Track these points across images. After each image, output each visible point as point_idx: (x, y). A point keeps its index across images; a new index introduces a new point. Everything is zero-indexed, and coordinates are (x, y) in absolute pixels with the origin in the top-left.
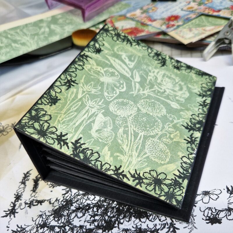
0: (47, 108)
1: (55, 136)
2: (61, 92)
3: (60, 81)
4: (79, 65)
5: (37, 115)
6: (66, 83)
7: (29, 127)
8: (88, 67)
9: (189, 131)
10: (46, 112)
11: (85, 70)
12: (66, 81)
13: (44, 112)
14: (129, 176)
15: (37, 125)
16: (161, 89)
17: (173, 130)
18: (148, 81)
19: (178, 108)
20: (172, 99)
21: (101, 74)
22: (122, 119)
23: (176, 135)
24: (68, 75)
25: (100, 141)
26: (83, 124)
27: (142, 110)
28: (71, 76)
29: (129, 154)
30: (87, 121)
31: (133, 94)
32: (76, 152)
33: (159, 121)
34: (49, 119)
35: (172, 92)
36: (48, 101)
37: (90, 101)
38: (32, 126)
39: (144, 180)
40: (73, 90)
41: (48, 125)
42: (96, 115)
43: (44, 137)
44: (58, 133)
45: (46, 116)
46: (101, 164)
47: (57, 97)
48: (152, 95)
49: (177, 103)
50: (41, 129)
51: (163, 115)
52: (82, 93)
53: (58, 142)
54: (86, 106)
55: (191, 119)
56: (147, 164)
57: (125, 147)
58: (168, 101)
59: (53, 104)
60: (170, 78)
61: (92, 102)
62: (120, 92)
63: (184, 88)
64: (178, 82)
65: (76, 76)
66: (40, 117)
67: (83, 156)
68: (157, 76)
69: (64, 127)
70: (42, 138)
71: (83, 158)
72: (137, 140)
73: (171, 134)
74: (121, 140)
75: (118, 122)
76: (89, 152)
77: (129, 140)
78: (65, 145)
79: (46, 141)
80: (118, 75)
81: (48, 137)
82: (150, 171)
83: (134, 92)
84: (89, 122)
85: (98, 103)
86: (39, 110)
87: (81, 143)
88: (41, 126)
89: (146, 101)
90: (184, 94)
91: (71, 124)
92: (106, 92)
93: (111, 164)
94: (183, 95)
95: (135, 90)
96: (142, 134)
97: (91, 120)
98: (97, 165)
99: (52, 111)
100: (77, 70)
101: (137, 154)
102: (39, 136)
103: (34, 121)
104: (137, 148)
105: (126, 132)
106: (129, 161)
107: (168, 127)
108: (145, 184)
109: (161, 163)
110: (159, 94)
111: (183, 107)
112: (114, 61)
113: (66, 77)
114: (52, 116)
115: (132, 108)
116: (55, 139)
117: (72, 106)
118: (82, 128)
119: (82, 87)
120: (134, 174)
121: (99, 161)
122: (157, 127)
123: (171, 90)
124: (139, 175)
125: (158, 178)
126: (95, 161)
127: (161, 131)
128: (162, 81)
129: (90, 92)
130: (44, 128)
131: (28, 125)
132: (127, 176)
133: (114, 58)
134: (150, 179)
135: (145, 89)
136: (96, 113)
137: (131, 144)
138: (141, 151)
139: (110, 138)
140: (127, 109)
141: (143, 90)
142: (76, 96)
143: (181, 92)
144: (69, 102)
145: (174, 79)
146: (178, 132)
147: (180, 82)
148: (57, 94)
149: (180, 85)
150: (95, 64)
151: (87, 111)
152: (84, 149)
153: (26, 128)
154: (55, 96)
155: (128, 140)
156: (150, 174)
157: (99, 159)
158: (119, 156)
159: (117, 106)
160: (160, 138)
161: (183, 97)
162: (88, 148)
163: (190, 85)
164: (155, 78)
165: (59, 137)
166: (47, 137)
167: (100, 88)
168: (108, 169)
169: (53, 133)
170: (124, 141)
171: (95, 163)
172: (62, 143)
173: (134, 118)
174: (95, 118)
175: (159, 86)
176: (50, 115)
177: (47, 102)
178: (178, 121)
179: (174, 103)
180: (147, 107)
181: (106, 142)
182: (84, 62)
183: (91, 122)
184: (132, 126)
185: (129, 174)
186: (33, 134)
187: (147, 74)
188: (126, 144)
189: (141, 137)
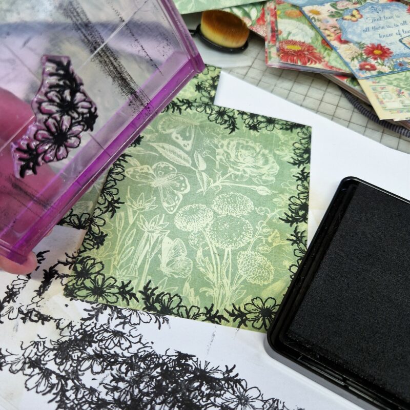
0: (93, 253)
1: (115, 290)
2: (105, 223)
3: (99, 208)
4: (118, 173)
5: (84, 268)
6: (108, 207)
7: (79, 289)
8: (130, 171)
9: (291, 225)
10: (94, 259)
11: (128, 178)
12: (107, 204)
13: (92, 261)
14: (226, 315)
15: (88, 283)
16: (239, 170)
17: (269, 230)
18: (217, 163)
19: (268, 194)
20: (257, 182)
21: (150, 177)
22: (196, 235)
23: (275, 237)
24: (107, 194)
25: (176, 277)
26: (147, 260)
27: (220, 212)
28: (111, 194)
29: (218, 284)
30: (151, 255)
31: (202, 192)
32: (149, 303)
33: (247, 221)
34: (101, 268)
35: (255, 170)
36: (92, 243)
37: (146, 223)
38: (83, 285)
39: (247, 316)
40: (120, 214)
41: (102, 277)
42: (161, 241)
43: (102, 296)
44: (119, 284)
45: (96, 265)
46: (186, 310)
47: (102, 233)
48: (227, 184)
49: (265, 186)
50: (95, 287)
51: (250, 211)
52: (134, 215)
53: (122, 296)
54: (144, 232)
55: (289, 205)
56: (245, 291)
57: (210, 276)
58: (253, 187)
59: (100, 245)
60: (246, 148)
61: (150, 223)
62: (184, 195)
63: (270, 158)
64: (260, 152)
65: (118, 191)
66: (89, 270)
67: (160, 306)
68: (228, 151)
69: (124, 273)
70: (101, 298)
71: (161, 309)
72: (224, 261)
73: (267, 237)
74: (203, 267)
75: (193, 241)
76: (166, 298)
77: (214, 263)
78: (133, 298)
79: (107, 300)
80: (173, 169)
81: (107, 294)
82: (252, 300)
83: (202, 188)
84: (153, 254)
85: (158, 223)
86: (85, 260)
87: (153, 288)
88: (94, 281)
89: (223, 196)
90: (272, 168)
91: (132, 265)
92: (164, 202)
93: (199, 306)
94: (271, 170)
95: (203, 184)
96: (228, 249)
97: (156, 251)
98: (181, 312)
99: (101, 255)
100: (117, 181)
101: (229, 282)
102: (96, 296)
103: (83, 279)
104: (227, 272)
105: (206, 254)
106: (221, 294)
107: (261, 228)
108: (250, 321)
109: (264, 285)
110: (237, 180)
111: (276, 191)
112: (163, 147)
113: (106, 199)
114: (104, 263)
115: (205, 214)
116: (117, 293)
117: (125, 239)
118: (147, 267)
119: (130, 206)
120: (233, 310)
121: (182, 306)
122: (246, 233)
123: (253, 167)
124: (239, 310)
125: (265, 307)
126: (177, 308)
127: (253, 236)
128: (237, 156)
129: (143, 209)
130: (98, 283)
131: (77, 287)
132: (225, 316)
133: (161, 144)
134: (255, 312)
135: (217, 179)
136: (160, 238)
137: (217, 268)
138: (234, 274)
139: (188, 268)
140: (199, 218)
141: (215, 181)
142: (127, 223)
143: (267, 167)
144: (119, 235)
145: (253, 148)
146: (276, 231)
147: (263, 150)
148: (100, 228)
149: (263, 155)
150: (138, 163)
151: (147, 240)
152: (159, 296)
153: (76, 292)
154: (99, 232)
155: (212, 263)
156: (253, 304)
157: (182, 304)
158: (207, 291)
159: (184, 218)
160: (254, 248)
161: (272, 173)
162: (163, 293)
163: (278, 150)
164: (225, 155)
165: (121, 290)
166: (105, 295)
167: (155, 198)
168: (198, 314)
169: (112, 286)
170: (208, 267)
171: (178, 311)
172: (128, 296)
173: (212, 229)
174: (160, 246)
175: (235, 167)
176: (101, 263)
177: (91, 245)
178: (273, 214)
179: (261, 187)
180: (225, 206)
181: (184, 277)
182: (123, 167)
183: (157, 254)
184: (213, 241)
185: (227, 313)
186: (87, 296)
187: (214, 153)
188: (212, 270)
189: (228, 254)
